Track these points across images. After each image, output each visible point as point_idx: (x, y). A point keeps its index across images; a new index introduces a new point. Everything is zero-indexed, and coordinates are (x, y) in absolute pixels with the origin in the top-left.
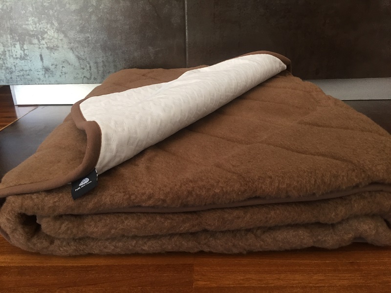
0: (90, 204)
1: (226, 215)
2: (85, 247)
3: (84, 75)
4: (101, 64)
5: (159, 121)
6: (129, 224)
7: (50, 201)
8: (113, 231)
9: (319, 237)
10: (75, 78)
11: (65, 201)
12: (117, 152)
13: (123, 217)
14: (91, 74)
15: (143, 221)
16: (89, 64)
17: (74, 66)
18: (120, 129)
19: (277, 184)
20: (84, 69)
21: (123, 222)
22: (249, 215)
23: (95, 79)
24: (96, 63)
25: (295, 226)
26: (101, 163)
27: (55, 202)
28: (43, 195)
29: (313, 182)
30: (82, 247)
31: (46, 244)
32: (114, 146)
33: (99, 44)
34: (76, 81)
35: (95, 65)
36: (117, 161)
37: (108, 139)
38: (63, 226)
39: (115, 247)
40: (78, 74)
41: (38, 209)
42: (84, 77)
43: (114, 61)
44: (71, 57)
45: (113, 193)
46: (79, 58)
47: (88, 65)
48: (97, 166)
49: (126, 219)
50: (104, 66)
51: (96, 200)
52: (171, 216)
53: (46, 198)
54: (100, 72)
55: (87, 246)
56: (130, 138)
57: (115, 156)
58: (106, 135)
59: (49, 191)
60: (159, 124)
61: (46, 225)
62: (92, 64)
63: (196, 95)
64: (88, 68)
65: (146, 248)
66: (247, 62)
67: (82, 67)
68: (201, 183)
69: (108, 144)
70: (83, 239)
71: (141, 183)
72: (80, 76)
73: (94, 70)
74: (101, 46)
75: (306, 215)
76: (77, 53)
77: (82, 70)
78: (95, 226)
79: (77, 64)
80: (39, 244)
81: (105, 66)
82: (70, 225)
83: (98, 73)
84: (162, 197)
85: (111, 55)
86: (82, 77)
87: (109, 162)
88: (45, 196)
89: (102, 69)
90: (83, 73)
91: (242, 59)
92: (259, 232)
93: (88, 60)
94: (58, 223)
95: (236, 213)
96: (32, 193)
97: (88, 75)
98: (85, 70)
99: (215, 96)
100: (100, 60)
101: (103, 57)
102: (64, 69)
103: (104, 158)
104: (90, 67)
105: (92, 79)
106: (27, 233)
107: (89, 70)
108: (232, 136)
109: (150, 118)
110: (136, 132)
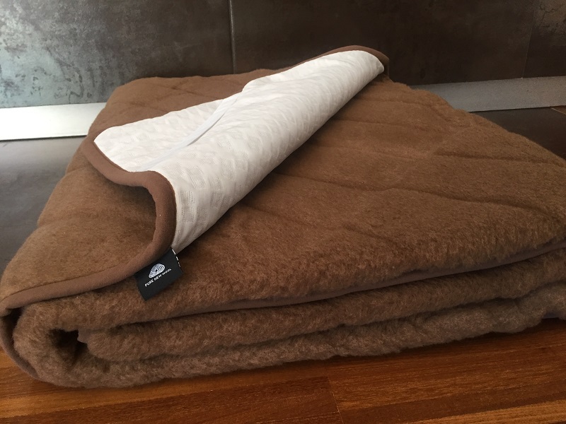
0: (170, 305)
1: (374, 302)
2: (159, 370)
3: (71, 90)
4: (99, 72)
5: (247, 164)
6: (230, 329)
7: (104, 306)
8: (206, 342)
9: (501, 319)
10: (56, 96)
11: (130, 305)
12: (198, 219)
13: (221, 318)
14: (82, 89)
15: (252, 322)
16: (78, 71)
17: (54, 76)
18: (198, 182)
19: (446, 250)
20: (70, 80)
21: (221, 327)
23: (89, 96)
24: (90, 70)
25: (469, 306)
27: (113, 307)
28: (92, 297)
29: (493, 242)
30: (155, 371)
31: (97, 372)
32: (193, 210)
33: (93, 40)
34: (58, 99)
35: (89, 73)
36: (199, 231)
37: (184, 201)
38: (126, 341)
39: (209, 365)
40: (61, 89)
41: (85, 320)
42: (72, 93)
43: (119, 66)
44: (48, 62)
45: (204, 284)
46: (61, 63)
47: (76, 73)
48: (174, 244)
49: (225, 321)
51: (179, 298)
52: (293, 310)
53: (98, 302)
54: (98, 85)
55: (163, 368)
56: (213, 194)
57: (196, 225)
58: (181, 192)
59: (100, 291)
61: (94, 344)
62: (83, 72)
63: (286, 119)
64: (78, 79)
65: (255, 361)
66: (336, 63)
67: (67, 77)
68: (337, 258)
69: (186, 208)
71: (245, 265)
72: (64, 92)
73: (87, 81)
74: (96, 42)
75: (484, 290)
76: (57, 56)
77: (66, 82)
78: (177, 338)
79: (58, 73)
80: (85, 374)
81: (105, 74)
82: (138, 340)
83: (94, 86)
84: (282, 284)
85: (114, 57)
86: (69, 92)
87: (188, 236)
88: (96, 299)
89: (100, 79)
90: (69, 88)
91: (329, 59)
92: (419, 321)
93: (76, 66)
94: (118, 338)
96: (72, 296)
97: (77, 91)
98: (72, 82)
99: (309, 118)
100: (96, 65)
101: (101, 60)
102: (36, 82)
103: (182, 230)
104: (80, 77)
105: (85, 95)
106: (65, 359)
107: (79, 82)
108: (346, 179)
109: (233, 160)
110: (219, 185)
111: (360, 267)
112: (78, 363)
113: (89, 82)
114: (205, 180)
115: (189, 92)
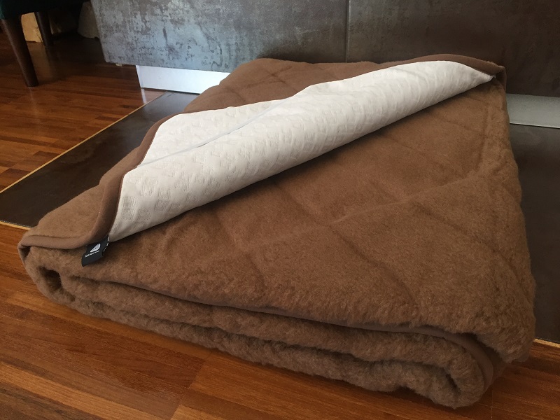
0: (99, 273)
1: (239, 320)
2: (102, 312)
3: (214, 60)
4: (233, 48)
5: (208, 179)
7: (63, 261)
8: (124, 305)
9: (350, 373)
10: (203, 63)
11: (76, 266)
12: (139, 217)
13: (134, 292)
14: (222, 60)
15: (152, 303)
16: (220, 45)
17: (203, 47)
18: (146, 191)
19: (297, 300)
20: (213, 52)
21: (133, 299)
22: (264, 326)
23: (226, 66)
24: (228, 45)
26: (116, 230)
27: (68, 264)
28: (59, 253)
30: (100, 312)
31: (67, 300)
32: (134, 210)
33: (232, 20)
34: (204, 66)
35: (227, 47)
36: (139, 227)
37: (127, 204)
38: (79, 287)
39: (129, 320)
40: (206, 58)
42: (214, 62)
43: (250, 44)
44: (199, 35)
45: (121, 267)
46: (208, 37)
47: (218, 47)
48: (112, 233)
50: (238, 50)
51: (104, 271)
52: (180, 304)
53: (61, 258)
54: (233, 57)
55: (104, 311)
56: (158, 202)
57: (136, 223)
58: (126, 198)
59: (65, 251)
60: (206, 183)
61: (65, 282)
62: (223, 47)
64: (219, 52)
67: (211, 49)
68: (211, 278)
69: (127, 209)
70: (100, 305)
72: (209, 60)
73: (225, 54)
74: (235, 22)
75: (333, 345)
76: (205, 31)
77: (211, 54)
79: (206, 45)
80: (61, 298)
82: (85, 288)
83: (230, 58)
84: (166, 285)
85: (246, 35)
86: (212, 62)
87: (128, 228)
88: (60, 255)
89: (234, 53)
90: (212, 57)
93: (218, 40)
94: (75, 283)
95: (250, 319)
96: (50, 249)
97: (218, 61)
98: (214, 54)
100: (233, 42)
101: (236, 37)
102: (190, 50)
103: (120, 225)
104: (221, 50)
105: (223, 65)
107: (219, 55)
108: (310, 205)
109: (194, 175)
110: (168, 195)
113: (227, 55)
114: (155, 190)
115: (281, 81)
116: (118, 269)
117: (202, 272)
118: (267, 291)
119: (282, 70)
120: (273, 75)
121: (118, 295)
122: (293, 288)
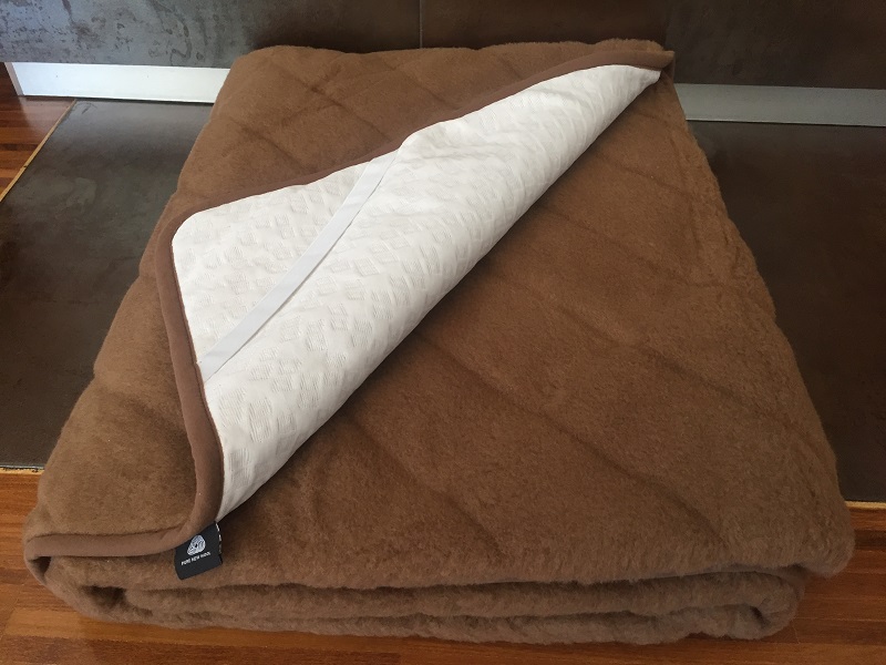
3: (174, 47)
4: (213, 23)
10: (152, 52)
12: (256, 477)
13: (274, 593)
14: (189, 46)
16: (182, 20)
17: (148, 25)
18: (259, 430)
20: (170, 32)
21: (273, 603)
23: (200, 56)
24: (199, 19)
28: (124, 563)
31: (138, 616)
32: (249, 470)
34: (155, 58)
35: (198, 24)
37: (236, 463)
38: (166, 601)
40: (158, 43)
42: (174, 51)
43: (243, 18)
44: (138, 2)
45: (251, 567)
46: (157, 6)
47: (179, 23)
48: (219, 516)
50: (220, 27)
54: (211, 42)
55: (211, 621)
56: (279, 442)
57: (253, 485)
58: (233, 454)
59: (135, 558)
61: (133, 597)
62: (189, 22)
64: (182, 32)
67: (166, 27)
69: (237, 472)
72: (163, 48)
73: (195, 36)
77: (166, 35)
79: (153, 20)
80: (125, 616)
81: (222, 27)
83: (206, 43)
85: (234, 2)
86: (169, 50)
88: (128, 567)
89: (214, 34)
90: (169, 43)
92: (518, 622)
93: (179, 12)
96: (103, 558)
97: (182, 48)
98: (174, 36)
99: (469, 252)
100: (208, 13)
101: (215, 6)
102: (122, 30)
104: (186, 28)
105: (194, 56)
106: (102, 605)
107: (184, 36)
108: (495, 374)
109: (321, 375)
110: (292, 422)
111: (442, 574)
112: (118, 606)
113: (199, 37)
114: (272, 423)
115: (334, 103)
116: (244, 570)
117: (398, 552)
118: (508, 560)
119: (327, 79)
120: (314, 89)
121: (245, 602)
122: (547, 551)
